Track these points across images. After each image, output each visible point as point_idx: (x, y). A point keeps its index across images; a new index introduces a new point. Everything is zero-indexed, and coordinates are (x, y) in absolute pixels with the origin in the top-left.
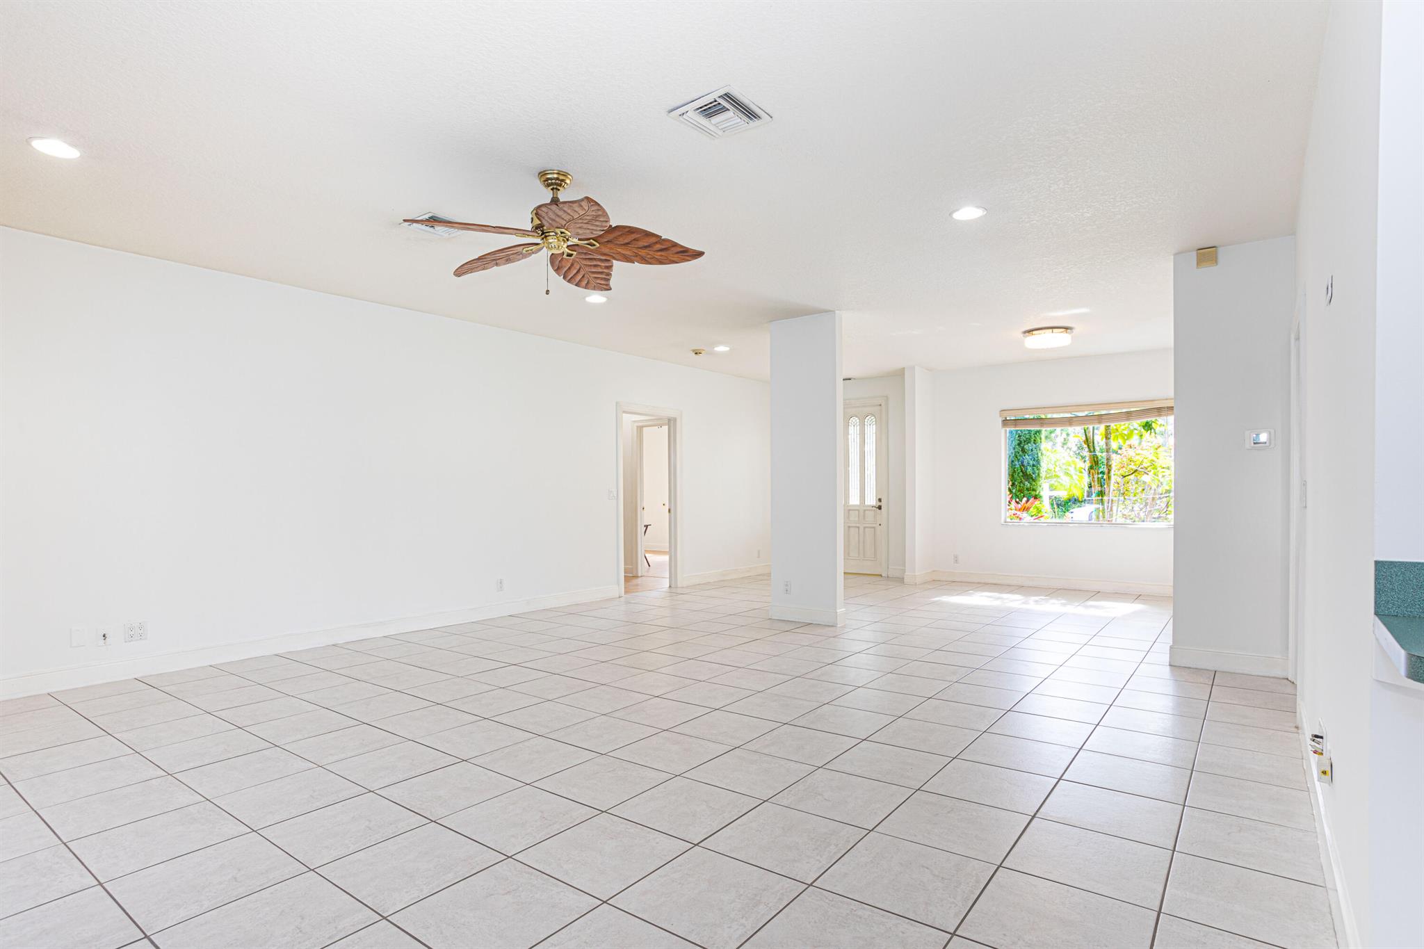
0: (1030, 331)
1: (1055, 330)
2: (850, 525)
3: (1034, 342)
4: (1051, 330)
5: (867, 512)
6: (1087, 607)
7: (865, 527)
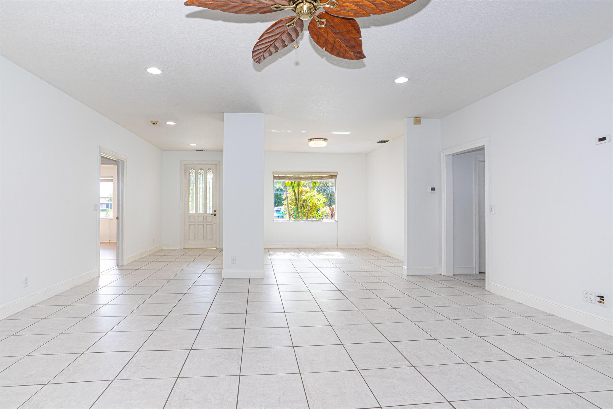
0: (311, 140)
1: (316, 140)
3: (312, 144)
4: (321, 140)
7: (207, 225)
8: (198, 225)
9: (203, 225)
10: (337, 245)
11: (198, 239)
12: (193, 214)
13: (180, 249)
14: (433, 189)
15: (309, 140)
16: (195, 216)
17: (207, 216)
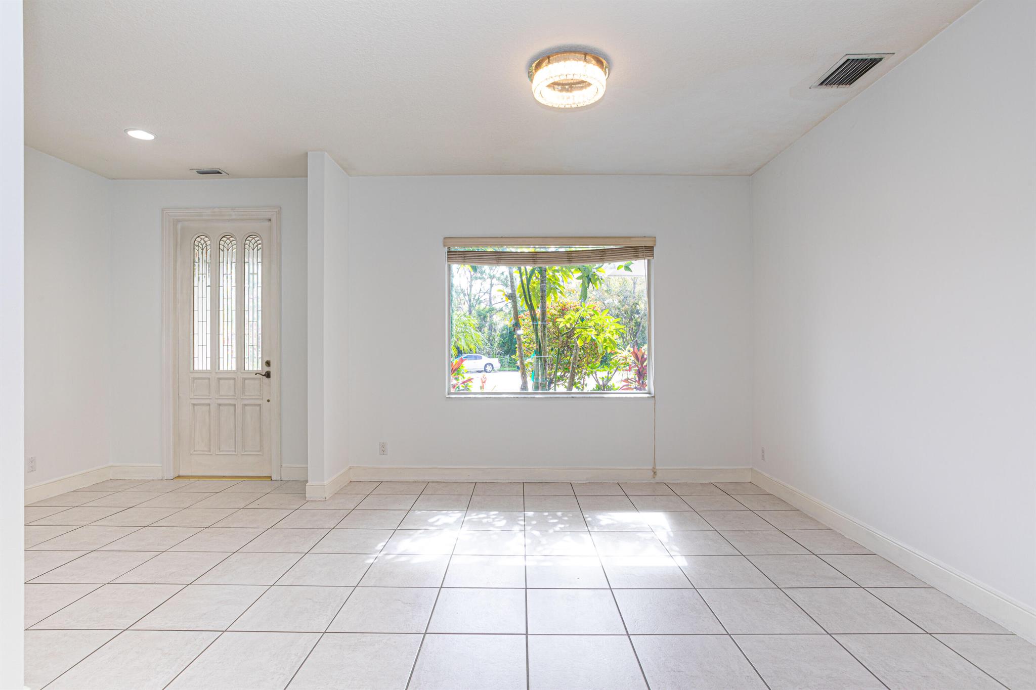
5: (247, 381)
7: (245, 405)
8: (220, 405)
9: (235, 405)
10: (655, 473)
11: (219, 448)
12: (206, 372)
13: (162, 480)
16: (210, 379)
17: (245, 379)
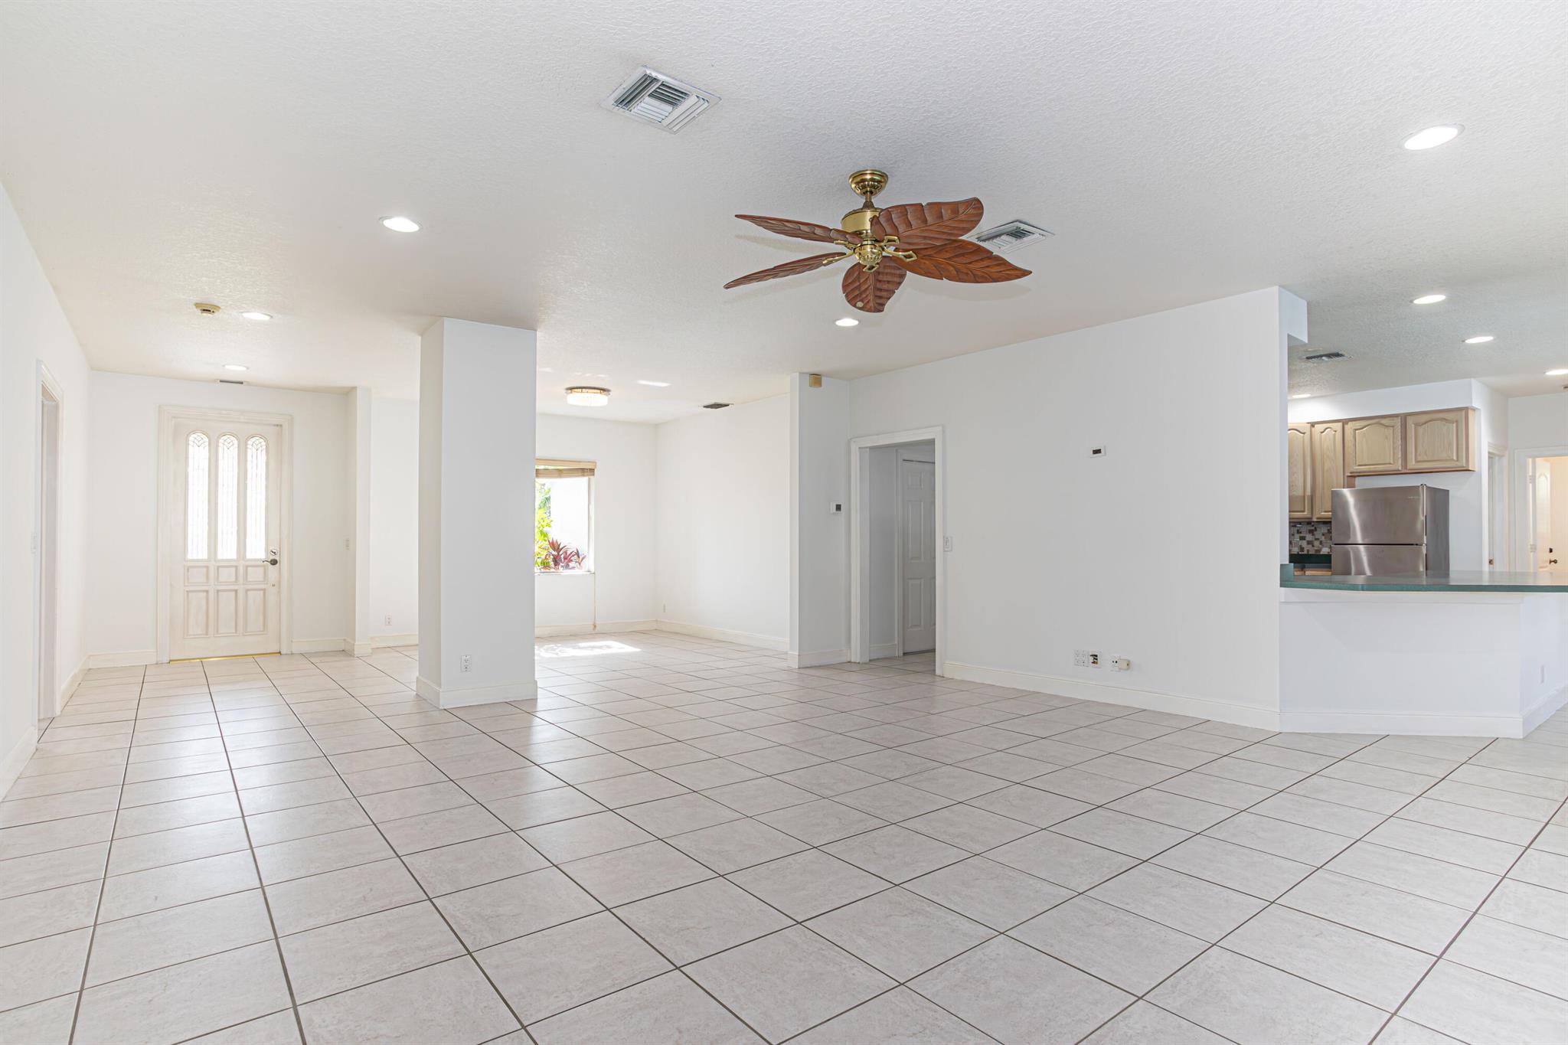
0: (571, 389)
1: (584, 390)
2: (219, 588)
4: (580, 390)
5: (249, 569)
6: (574, 648)
7: (247, 590)
8: (218, 591)
9: (236, 591)
10: (595, 626)
11: (217, 631)
12: (202, 560)
13: (157, 664)
14: (838, 508)
15: (568, 389)
16: (207, 567)
17: (247, 567)
